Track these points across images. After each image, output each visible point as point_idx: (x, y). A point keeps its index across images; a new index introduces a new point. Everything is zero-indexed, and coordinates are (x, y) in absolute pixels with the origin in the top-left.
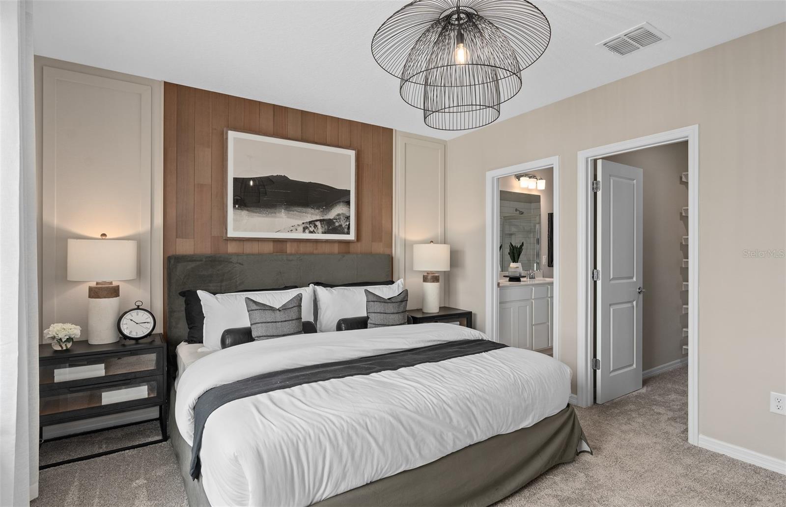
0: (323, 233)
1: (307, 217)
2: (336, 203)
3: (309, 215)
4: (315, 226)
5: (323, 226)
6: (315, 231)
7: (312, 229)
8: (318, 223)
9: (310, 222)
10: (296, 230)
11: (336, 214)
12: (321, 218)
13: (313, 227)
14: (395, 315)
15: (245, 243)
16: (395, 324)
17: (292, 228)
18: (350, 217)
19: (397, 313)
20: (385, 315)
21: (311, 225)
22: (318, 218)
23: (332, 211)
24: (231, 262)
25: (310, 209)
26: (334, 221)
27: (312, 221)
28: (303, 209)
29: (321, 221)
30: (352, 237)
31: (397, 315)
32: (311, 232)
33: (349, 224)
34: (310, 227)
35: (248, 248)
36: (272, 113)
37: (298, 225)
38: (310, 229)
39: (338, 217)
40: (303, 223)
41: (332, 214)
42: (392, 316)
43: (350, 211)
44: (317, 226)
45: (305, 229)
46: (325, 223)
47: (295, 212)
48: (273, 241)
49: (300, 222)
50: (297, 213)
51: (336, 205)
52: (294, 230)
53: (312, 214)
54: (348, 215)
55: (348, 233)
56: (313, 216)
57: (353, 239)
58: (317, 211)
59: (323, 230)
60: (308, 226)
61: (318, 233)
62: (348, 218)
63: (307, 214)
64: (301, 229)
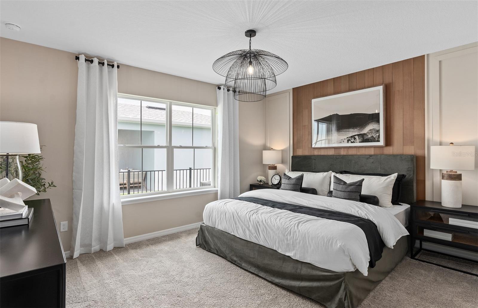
0: (360, 142)
1: (350, 134)
2: (368, 123)
3: (351, 133)
4: (355, 139)
5: (360, 138)
6: (355, 141)
7: (352, 141)
8: (357, 137)
9: (351, 137)
10: (344, 142)
11: (369, 129)
12: (359, 133)
13: (353, 139)
14: (342, 192)
15: (321, 150)
16: (341, 197)
17: (341, 141)
18: (379, 130)
19: (343, 191)
20: (336, 191)
21: (352, 138)
22: (356, 133)
23: (366, 128)
24: (311, 159)
25: (351, 129)
26: (368, 134)
27: (352, 136)
28: (347, 130)
29: (358, 135)
30: (382, 143)
31: (344, 192)
32: (352, 142)
33: (379, 135)
34: (352, 139)
35: (323, 153)
36: (333, 82)
37: (345, 139)
38: (352, 140)
39: (370, 132)
40: (347, 138)
41: (366, 130)
42: (340, 193)
43: (379, 126)
44: (356, 138)
45: (348, 141)
46: (361, 136)
47: (343, 132)
48: (334, 148)
49: (346, 137)
50: (344, 132)
51: (369, 124)
52: (342, 142)
53: (353, 132)
54: (378, 129)
55: (378, 141)
56: (353, 133)
57: (383, 145)
58: (356, 129)
59: (360, 140)
60: (350, 139)
61: (357, 143)
62: (378, 131)
63: (349, 133)
64: (346, 141)
